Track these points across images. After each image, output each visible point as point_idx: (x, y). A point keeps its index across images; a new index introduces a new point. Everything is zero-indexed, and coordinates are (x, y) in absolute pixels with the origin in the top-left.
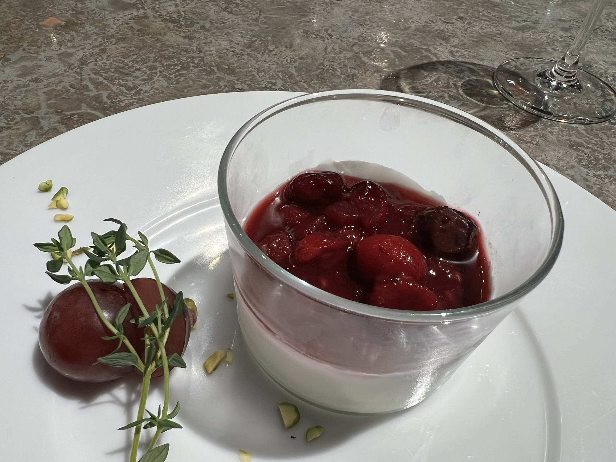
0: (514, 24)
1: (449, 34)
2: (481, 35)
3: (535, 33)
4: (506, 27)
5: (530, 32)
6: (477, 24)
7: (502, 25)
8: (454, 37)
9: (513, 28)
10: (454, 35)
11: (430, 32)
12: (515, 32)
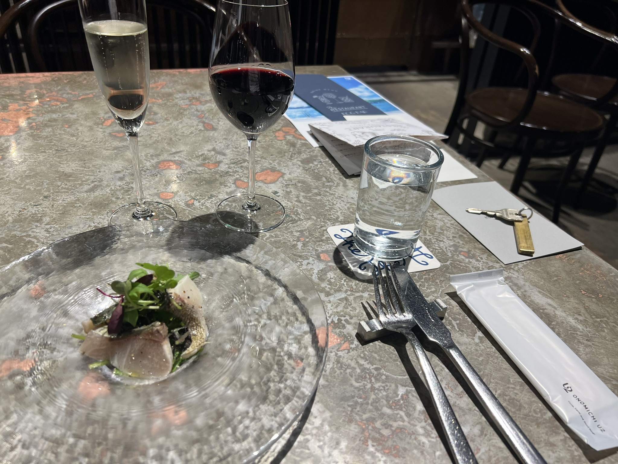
0: (86, 187)
1: (40, 215)
2: (65, 207)
3: (102, 189)
4: (81, 192)
5: (99, 190)
6: (60, 198)
7: (78, 192)
8: (45, 216)
9: (86, 192)
10: (44, 215)
11: (25, 219)
12: (88, 194)
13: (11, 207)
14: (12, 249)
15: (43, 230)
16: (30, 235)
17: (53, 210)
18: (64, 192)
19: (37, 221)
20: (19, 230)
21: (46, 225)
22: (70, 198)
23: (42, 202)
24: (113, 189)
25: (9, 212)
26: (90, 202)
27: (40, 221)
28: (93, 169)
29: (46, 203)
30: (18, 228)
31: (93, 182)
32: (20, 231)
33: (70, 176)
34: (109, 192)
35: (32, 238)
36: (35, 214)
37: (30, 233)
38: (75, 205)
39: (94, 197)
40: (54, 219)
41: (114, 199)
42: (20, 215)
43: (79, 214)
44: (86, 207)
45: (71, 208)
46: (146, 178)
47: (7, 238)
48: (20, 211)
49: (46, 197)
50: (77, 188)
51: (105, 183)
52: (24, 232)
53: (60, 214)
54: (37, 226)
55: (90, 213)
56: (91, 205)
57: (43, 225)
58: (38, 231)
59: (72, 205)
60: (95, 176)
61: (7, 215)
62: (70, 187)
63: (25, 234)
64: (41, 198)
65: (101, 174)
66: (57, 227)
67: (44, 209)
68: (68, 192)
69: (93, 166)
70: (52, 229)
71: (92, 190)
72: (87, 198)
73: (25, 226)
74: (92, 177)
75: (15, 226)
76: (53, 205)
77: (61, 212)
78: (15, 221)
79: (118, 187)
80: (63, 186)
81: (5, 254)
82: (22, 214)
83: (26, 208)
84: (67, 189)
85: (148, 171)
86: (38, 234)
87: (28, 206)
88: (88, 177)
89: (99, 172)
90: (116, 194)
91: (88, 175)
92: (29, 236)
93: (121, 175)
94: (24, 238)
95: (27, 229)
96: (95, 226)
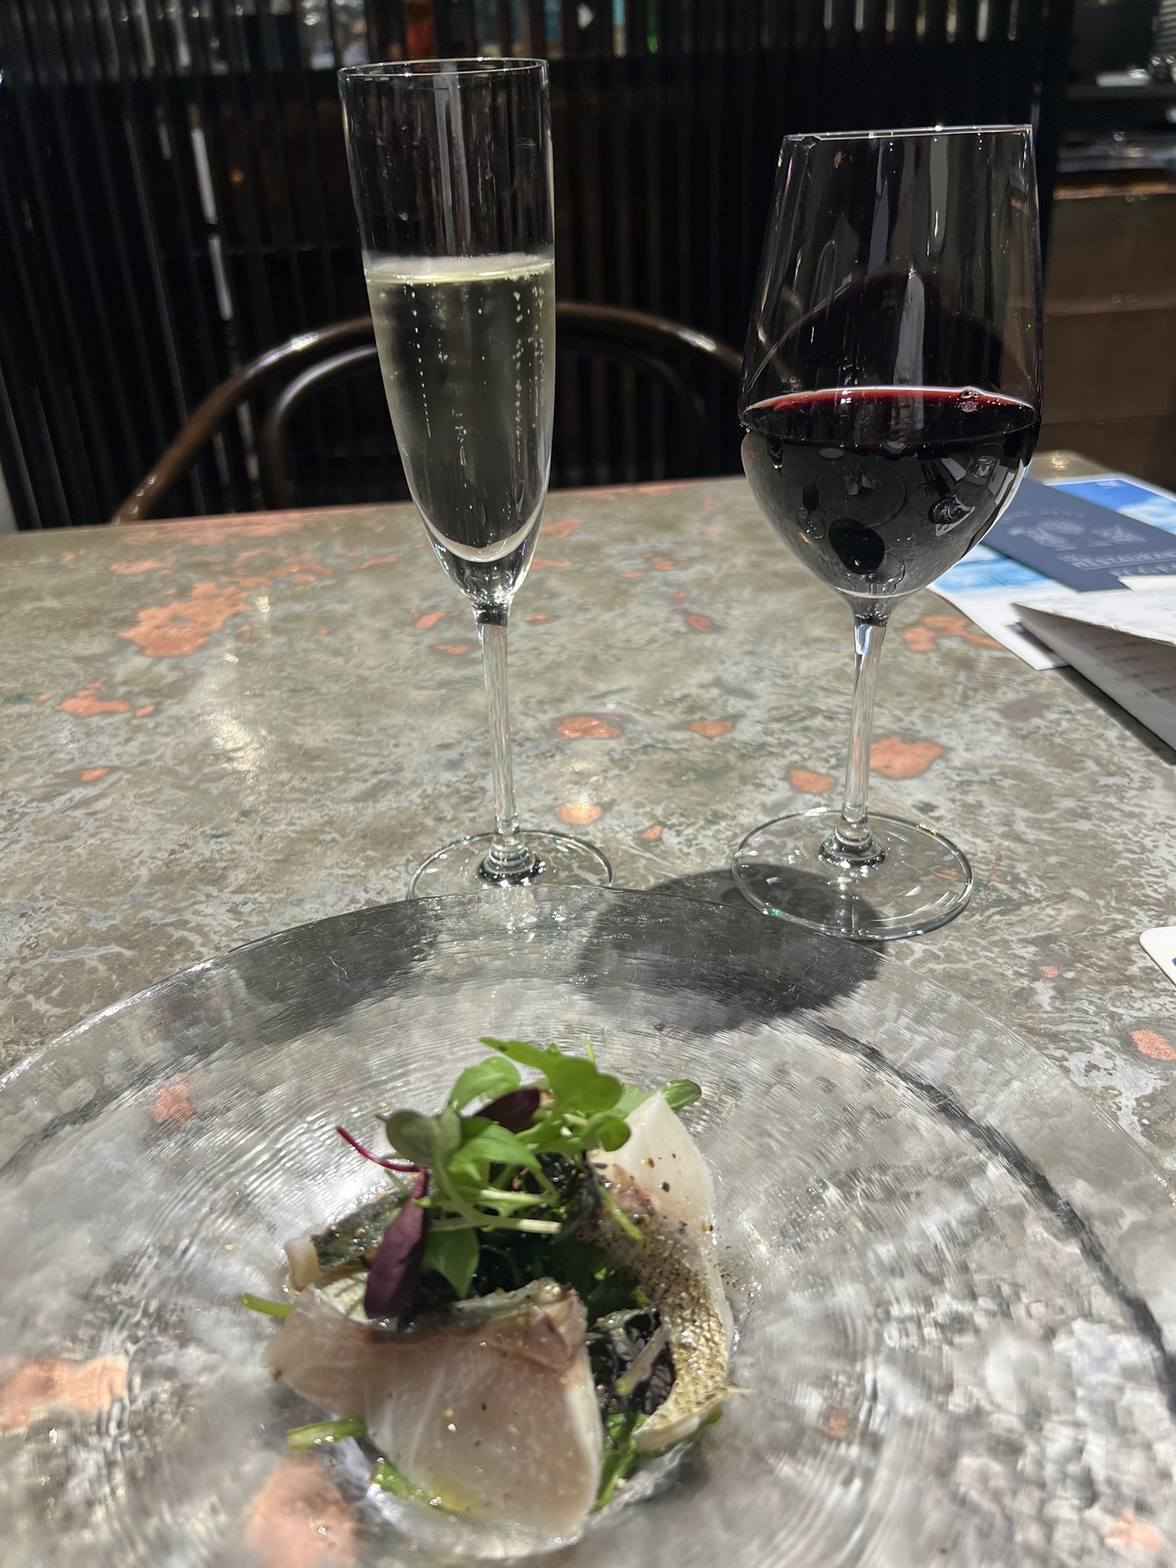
13: (152, 838)
14: (132, 961)
15: (224, 909)
16: (187, 922)
17: (259, 850)
18: (297, 800)
19: (213, 882)
20: (160, 905)
21: (234, 892)
22: (310, 818)
23: (233, 826)
24: (430, 791)
25: (146, 854)
26: (363, 830)
27: (218, 880)
28: (380, 737)
29: (244, 831)
30: (160, 899)
31: (376, 773)
32: (161, 910)
33: (317, 757)
34: (418, 801)
35: (191, 930)
36: (211, 860)
37: (188, 916)
38: (322, 837)
39: (375, 816)
40: (258, 877)
41: (429, 822)
42: (171, 861)
43: (328, 862)
44: (350, 843)
45: (309, 846)
46: (523, 763)
47: (124, 929)
48: (173, 852)
49: (245, 814)
50: (331, 789)
51: (409, 775)
52: (174, 911)
53: (277, 861)
54: (208, 896)
55: (358, 860)
56: (364, 837)
57: (226, 895)
58: (210, 910)
59: (312, 836)
60: (383, 756)
61: (137, 861)
62: (313, 788)
63: (173, 918)
64: (235, 815)
65: (400, 750)
66: (263, 899)
67: (237, 848)
68: (304, 801)
69: (381, 730)
70: (249, 907)
71: (371, 795)
72: (354, 819)
73: (179, 895)
74: (375, 761)
75: (151, 895)
76: (261, 837)
77: (280, 857)
78: (156, 880)
79: (444, 789)
80: (296, 783)
81: (109, 978)
82: (176, 860)
83: (190, 843)
84: (306, 791)
85: (528, 744)
86: (208, 920)
87: (195, 838)
88: (363, 760)
89: (396, 745)
90: (436, 808)
91: (365, 754)
92: (183, 924)
93: (453, 754)
94: (170, 929)
95: (183, 905)
96: (368, 902)
